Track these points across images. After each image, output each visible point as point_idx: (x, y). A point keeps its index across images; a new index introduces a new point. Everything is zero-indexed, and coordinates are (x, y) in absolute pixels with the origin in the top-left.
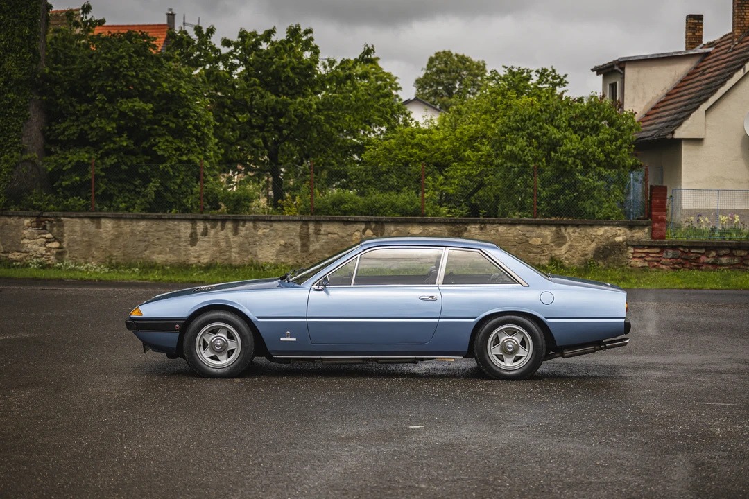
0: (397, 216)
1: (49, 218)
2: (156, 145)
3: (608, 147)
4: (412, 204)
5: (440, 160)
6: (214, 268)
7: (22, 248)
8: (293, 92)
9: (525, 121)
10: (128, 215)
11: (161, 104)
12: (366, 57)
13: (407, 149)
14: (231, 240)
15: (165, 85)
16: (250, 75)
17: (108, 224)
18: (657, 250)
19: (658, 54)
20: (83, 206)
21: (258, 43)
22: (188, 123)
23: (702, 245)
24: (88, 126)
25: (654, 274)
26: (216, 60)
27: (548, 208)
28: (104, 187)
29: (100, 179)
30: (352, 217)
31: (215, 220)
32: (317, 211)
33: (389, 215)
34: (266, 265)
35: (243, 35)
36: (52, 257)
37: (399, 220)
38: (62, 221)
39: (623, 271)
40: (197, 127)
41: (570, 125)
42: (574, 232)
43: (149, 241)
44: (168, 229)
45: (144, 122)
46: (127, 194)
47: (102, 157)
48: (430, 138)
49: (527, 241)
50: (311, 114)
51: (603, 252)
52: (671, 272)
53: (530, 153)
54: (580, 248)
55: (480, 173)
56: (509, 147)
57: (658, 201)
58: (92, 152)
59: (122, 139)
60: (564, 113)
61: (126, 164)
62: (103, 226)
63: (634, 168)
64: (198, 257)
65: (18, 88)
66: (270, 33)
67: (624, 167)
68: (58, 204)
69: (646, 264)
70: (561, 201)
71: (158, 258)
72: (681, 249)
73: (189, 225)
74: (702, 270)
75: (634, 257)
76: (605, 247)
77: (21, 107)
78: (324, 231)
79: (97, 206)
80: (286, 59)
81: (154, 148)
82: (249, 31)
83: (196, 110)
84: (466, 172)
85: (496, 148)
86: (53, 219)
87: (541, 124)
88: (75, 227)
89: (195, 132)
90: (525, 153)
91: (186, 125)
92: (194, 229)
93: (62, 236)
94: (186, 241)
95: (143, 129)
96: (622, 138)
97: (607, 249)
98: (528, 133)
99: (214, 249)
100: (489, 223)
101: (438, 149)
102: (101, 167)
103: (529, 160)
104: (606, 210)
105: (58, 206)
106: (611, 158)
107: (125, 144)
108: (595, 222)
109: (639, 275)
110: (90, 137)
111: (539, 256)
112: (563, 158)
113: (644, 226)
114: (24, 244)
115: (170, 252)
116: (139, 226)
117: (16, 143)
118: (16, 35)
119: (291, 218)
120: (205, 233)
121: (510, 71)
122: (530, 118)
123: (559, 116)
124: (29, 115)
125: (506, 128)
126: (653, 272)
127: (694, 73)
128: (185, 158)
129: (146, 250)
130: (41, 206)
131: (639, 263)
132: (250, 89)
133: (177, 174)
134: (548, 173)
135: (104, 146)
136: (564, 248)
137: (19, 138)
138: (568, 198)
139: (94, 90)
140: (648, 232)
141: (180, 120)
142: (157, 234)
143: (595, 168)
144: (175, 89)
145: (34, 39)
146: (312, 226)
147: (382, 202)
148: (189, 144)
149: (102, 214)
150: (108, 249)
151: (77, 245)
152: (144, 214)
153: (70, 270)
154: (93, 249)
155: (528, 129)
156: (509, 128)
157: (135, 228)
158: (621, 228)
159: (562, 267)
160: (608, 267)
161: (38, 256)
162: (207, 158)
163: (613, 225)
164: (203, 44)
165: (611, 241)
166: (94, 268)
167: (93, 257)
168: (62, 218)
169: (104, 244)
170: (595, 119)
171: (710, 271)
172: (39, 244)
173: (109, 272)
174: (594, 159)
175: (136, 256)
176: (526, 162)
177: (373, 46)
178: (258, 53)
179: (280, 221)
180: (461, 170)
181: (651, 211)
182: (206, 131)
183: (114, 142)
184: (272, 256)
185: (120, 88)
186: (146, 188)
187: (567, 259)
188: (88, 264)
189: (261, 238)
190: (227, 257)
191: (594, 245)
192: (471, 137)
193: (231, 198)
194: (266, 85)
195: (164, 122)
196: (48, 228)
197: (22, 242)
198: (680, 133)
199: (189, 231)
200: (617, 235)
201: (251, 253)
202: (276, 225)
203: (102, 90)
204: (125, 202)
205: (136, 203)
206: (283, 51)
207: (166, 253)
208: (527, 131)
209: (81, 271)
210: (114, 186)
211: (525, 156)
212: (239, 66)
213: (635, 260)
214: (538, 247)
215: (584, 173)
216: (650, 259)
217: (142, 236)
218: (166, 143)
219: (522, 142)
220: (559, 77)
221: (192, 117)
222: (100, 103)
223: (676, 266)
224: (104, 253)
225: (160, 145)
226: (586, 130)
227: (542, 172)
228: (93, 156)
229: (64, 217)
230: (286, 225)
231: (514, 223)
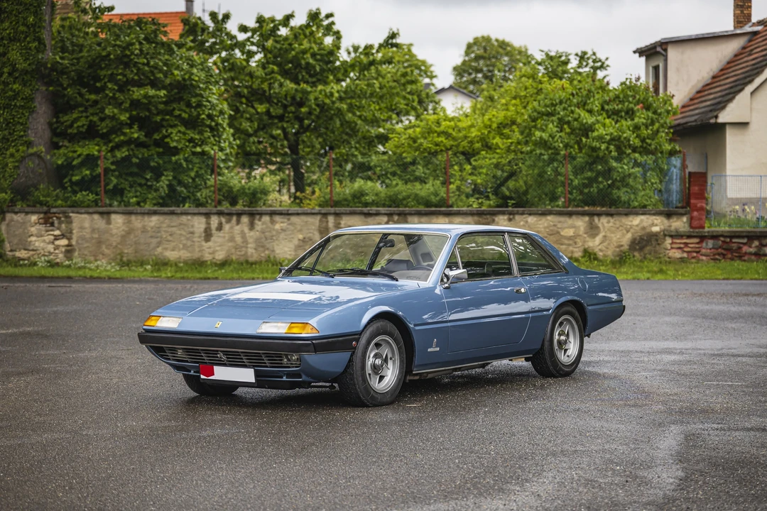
0: (422, 208)
1: (57, 215)
2: (168, 136)
3: (645, 132)
4: (436, 194)
5: (467, 148)
6: (230, 265)
7: (29, 245)
8: (314, 79)
9: (555, 105)
10: (138, 209)
11: (173, 93)
12: (390, 41)
13: (433, 137)
14: (247, 235)
15: (176, 72)
16: (268, 63)
17: (118, 220)
18: (696, 240)
19: (703, 34)
20: (93, 201)
21: (276, 28)
22: (201, 112)
23: (745, 234)
24: (98, 118)
25: (693, 266)
26: (232, 47)
27: (581, 197)
28: (115, 181)
29: (110, 173)
30: (374, 209)
31: (230, 214)
32: (336, 204)
33: (412, 207)
34: (283, 261)
35: (260, 20)
36: (61, 256)
37: (423, 212)
38: (70, 217)
39: (661, 263)
40: (210, 117)
41: (603, 109)
42: (608, 222)
43: (161, 237)
44: (181, 224)
45: (155, 112)
46: (139, 189)
47: (112, 150)
48: (456, 126)
49: (558, 233)
50: (333, 103)
51: (639, 242)
52: (712, 263)
53: (561, 140)
54: (615, 239)
55: (510, 162)
56: (538, 134)
57: (697, 188)
58: (102, 145)
59: (133, 130)
60: (597, 96)
61: (138, 158)
62: (113, 222)
63: (672, 153)
64: (213, 253)
65: (23, 79)
66: (288, 18)
67: (662, 153)
68: (66, 199)
69: (685, 255)
70: (594, 190)
71: (172, 255)
72: (722, 239)
73: (203, 220)
74: (745, 261)
75: (672, 248)
76: (641, 238)
77: (26, 98)
78: (345, 224)
79: (108, 202)
80: (306, 45)
81: (166, 140)
82: (267, 15)
83: (210, 99)
84: (494, 161)
85: (525, 135)
86: (61, 215)
87: (573, 108)
88: (84, 223)
89: (208, 122)
90: (556, 139)
91: (199, 115)
92: (208, 223)
93: (71, 232)
94: (200, 237)
95: (154, 119)
96: (659, 122)
97: (643, 239)
98: (558, 119)
99: (230, 244)
100: (518, 213)
101: (466, 137)
102: (111, 160)
103: (559, 146)
104: (641, 197)
105: (66, 202)
106: (647, 143)
107: (136, 135)
108: (630, 211)
109: (677, 267)
110: (99, 128)
111: (571, 248)
112: (596, 144)
113: (682, 215)
114: (31, 241)
115: (183, 249)
116: (151, 221)
117: (22, 136)
118: (20, 23)
119: (309, 212)
120: (220, 228)
121: (547, 55)
122: (561, 102)
123: (592, 99)
124: (35, 107)
125: (535, 114)
126: (692, 263)
127: (741, 54)
128: (198, 149)
129: (158, 247)
130: (48, 202)
131: (677, 254)
132: (268, 77)
133: (190, 166)
134: (580, 159)
135: (115, 138)
136: (598, 239)
137: (25, 131)
138: (601, 186)
139: (103, 79)
140: (687, 222)
141: (193, 110)
142: (170, 229)
143: (629, 154)
144: (187, 77)
145: (39, 27)
146: (331, 219)
147: (404, 194)
148: (202, 134)
149: (112, 209)
150: (119, 246)
151: (87, 242)
152: (156, 208)
153: (80, 268)
154: (104, 247)
155: (559, 114)
156: (539, 113)
157: (146, 224)
158: (658, 218)
159: (596, 259)
160: (645, 258)
161: (47, 254)
162: (221, 149)
163: (649, 214)
164: (218, 31)
165: (648, 230)
166: (105, 266)
167: (103, 255)
168: (71, 214)
169: (115, 240)
170: (630, 102)
171: (753, 261)
172: (47, 241)
173: (120, 270)
174: (630, 146)
175: (147, 253)
176: (557, 149)
177: (398, 30)
178: (277, 39)
179: (298, 214)
180: (490, 159)
181: (689, 198)
182: (220, 121)
183: (124, 134)
184: (290, 251)
185: (131, 76)
186: (158, 182)
187: (601, 250)
188: (99, 262)
189: (278, 232)
190: (243, 253)
191: (629, 236)
192: (501, 124)
193: (247, 191)
194: (285, 73)
195: (177, 113)
196: (56, 225)
197: (29, 240)
198: (724, 117)
199: (203, 226)
200: (653, 225)
201: (268, 249)
202: (294, 219)
203: (112, 78)
204: (136, 197)
205: (148, 198)
206: (302, 36)
207: (180, 250)
208: (557, 116)
209: (90, 269)
210: (126, 180)
211: (555, 142)
212: (256, 53)
213: (674, 251)
214: (570, 238)
215: (619, 159)
216: (689, 249)
217: (154, 232)
218: (179, 134)
219: (552, 127)
220: (600, 61)
221: (205, 106)
222: (111, 92)
223: (717, 257)
224: (114, 250)
225: (172, 136)
226: (620, 115)
227: (574, 158)
228: (104, 148)
229: (73, 212)
230: (304, 218)
231: (544, 214)
